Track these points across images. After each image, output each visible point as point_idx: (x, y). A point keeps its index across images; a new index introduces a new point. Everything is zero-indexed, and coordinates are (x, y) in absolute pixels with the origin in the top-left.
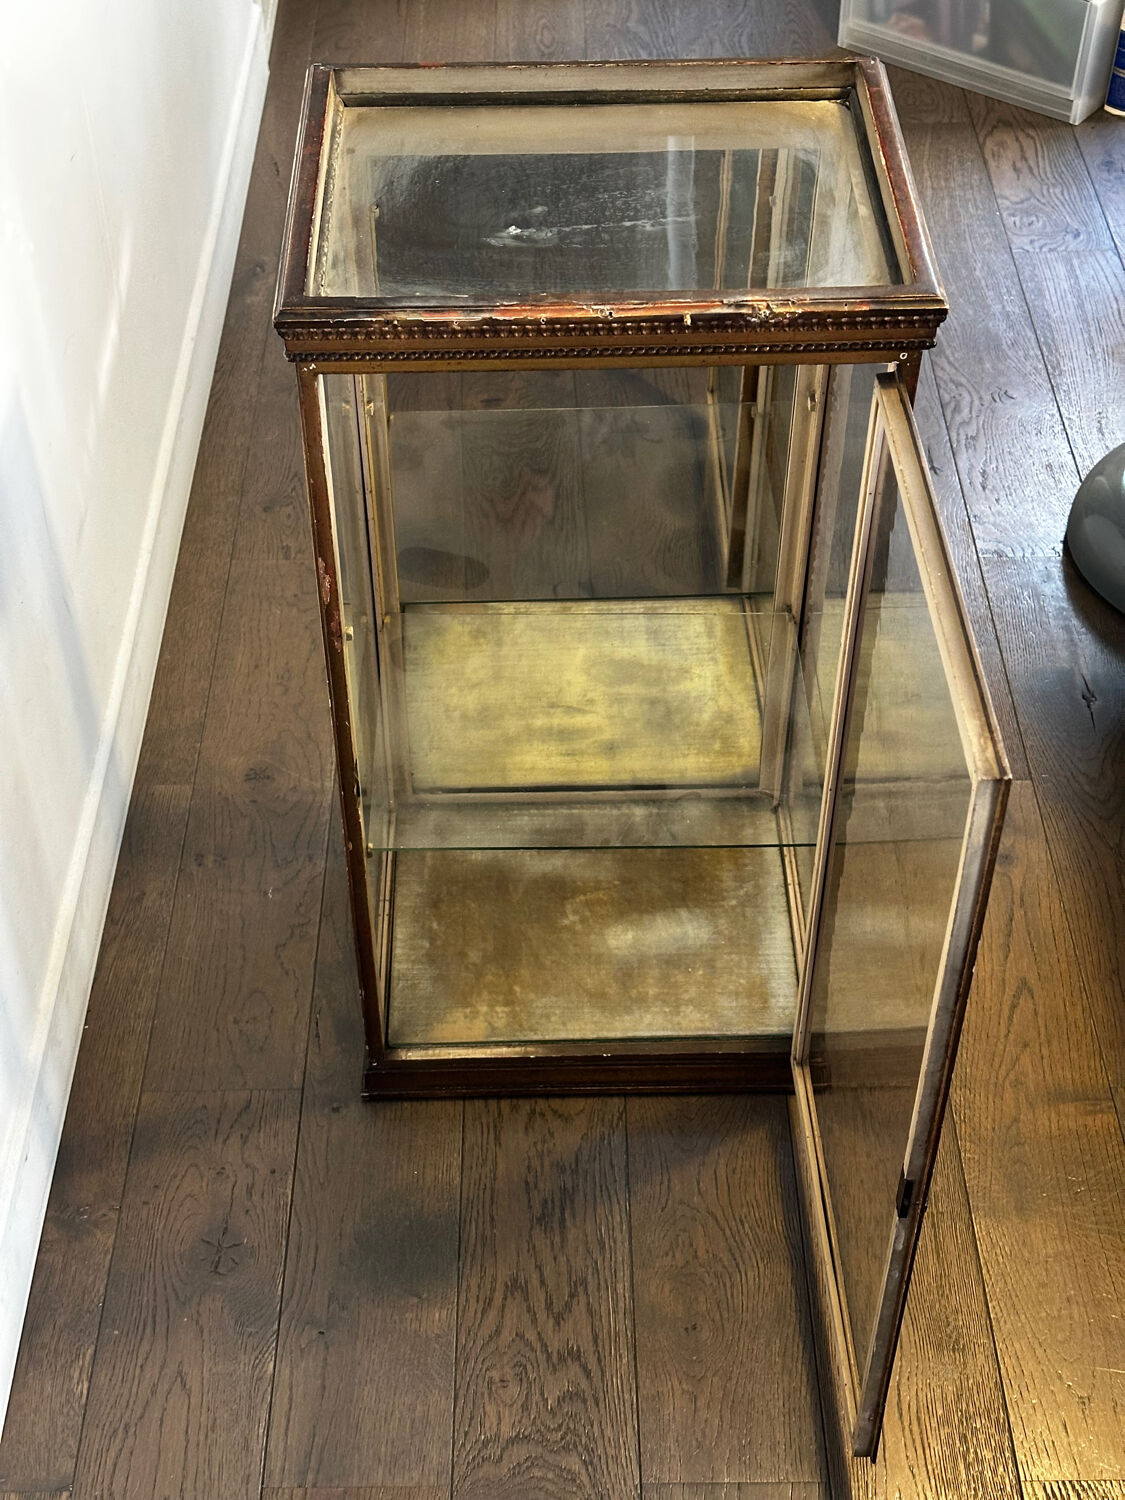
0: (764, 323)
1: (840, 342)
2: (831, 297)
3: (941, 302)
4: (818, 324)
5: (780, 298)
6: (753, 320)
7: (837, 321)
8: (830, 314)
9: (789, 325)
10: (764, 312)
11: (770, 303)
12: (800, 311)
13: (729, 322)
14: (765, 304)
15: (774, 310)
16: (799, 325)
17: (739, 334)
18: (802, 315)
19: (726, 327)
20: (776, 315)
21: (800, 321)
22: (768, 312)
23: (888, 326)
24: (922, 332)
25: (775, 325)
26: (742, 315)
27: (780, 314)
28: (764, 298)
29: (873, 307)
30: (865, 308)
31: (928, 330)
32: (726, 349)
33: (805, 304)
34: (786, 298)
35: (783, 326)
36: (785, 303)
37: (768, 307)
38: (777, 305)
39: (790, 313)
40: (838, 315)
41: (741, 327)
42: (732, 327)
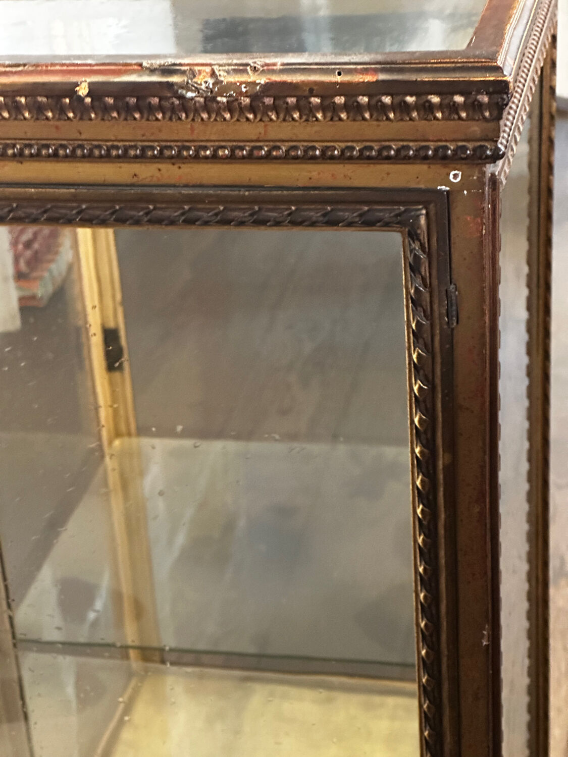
0: (210, 101)
1: (343, 145)
2: (317, 60)
3: (499, 69)
4: (297, 107)
5: (235, 61)
6: (190, 95)
7: (327, 103)
8: (312, 89)
9: (252, 108)
10: (204, 81)
11: (216, 68)
12: (262, 80)
13: (155, 101)
14: (208, 69)
15: (221, 79)
16: (268, 108)
17: (174, 124)
18: (268, 88)
19: (151, 109)
20: (224, 89)
21: (268, 101)
22: (211, 81)
23: (415, 114)
24: (476, 128)
25: (229, 107)
26: (170, 85)
27: (231, 85)
28: (208, 61)
29: (382, 77)
30: (368, 78)
31: (485, 125)
32: (161, 152)
33: (273, 72)
34: (245, 61)
35: (242, 110)
36: (241, 69)
37: (213, 74)
38: (228, 72)
39: (248, 84)
40: (327, 91)
41: (173, 110)
42: (161, 108)
